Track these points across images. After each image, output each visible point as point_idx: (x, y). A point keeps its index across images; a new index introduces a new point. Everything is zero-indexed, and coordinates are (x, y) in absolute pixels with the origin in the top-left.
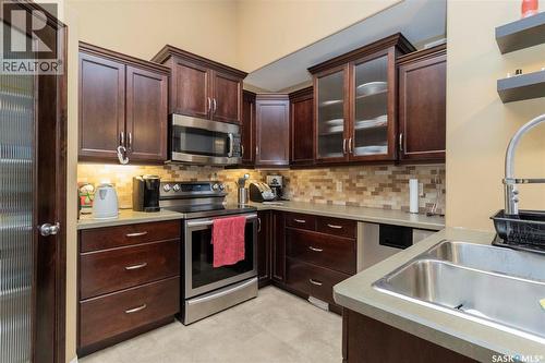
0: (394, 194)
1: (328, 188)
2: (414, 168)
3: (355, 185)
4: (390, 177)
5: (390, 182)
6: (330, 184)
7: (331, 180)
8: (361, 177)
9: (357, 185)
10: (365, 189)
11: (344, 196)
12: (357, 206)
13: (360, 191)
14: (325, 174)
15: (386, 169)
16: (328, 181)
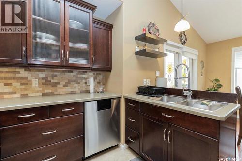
0: (77, 85)
1: (22, 84)
2: (86, 72)
3: (50, 81)
4: (74, 76)
5: (74, 79)
6: (24, 81)
7: (26, 78)
8: (56, 76)
9: (53, 81)
10: (59, 83)
11: (41, 89)
12: (52, 94)
13: (55, 85)
14: (19, 73)
15: (72, 72)
16: (21, 78)
